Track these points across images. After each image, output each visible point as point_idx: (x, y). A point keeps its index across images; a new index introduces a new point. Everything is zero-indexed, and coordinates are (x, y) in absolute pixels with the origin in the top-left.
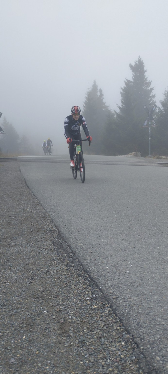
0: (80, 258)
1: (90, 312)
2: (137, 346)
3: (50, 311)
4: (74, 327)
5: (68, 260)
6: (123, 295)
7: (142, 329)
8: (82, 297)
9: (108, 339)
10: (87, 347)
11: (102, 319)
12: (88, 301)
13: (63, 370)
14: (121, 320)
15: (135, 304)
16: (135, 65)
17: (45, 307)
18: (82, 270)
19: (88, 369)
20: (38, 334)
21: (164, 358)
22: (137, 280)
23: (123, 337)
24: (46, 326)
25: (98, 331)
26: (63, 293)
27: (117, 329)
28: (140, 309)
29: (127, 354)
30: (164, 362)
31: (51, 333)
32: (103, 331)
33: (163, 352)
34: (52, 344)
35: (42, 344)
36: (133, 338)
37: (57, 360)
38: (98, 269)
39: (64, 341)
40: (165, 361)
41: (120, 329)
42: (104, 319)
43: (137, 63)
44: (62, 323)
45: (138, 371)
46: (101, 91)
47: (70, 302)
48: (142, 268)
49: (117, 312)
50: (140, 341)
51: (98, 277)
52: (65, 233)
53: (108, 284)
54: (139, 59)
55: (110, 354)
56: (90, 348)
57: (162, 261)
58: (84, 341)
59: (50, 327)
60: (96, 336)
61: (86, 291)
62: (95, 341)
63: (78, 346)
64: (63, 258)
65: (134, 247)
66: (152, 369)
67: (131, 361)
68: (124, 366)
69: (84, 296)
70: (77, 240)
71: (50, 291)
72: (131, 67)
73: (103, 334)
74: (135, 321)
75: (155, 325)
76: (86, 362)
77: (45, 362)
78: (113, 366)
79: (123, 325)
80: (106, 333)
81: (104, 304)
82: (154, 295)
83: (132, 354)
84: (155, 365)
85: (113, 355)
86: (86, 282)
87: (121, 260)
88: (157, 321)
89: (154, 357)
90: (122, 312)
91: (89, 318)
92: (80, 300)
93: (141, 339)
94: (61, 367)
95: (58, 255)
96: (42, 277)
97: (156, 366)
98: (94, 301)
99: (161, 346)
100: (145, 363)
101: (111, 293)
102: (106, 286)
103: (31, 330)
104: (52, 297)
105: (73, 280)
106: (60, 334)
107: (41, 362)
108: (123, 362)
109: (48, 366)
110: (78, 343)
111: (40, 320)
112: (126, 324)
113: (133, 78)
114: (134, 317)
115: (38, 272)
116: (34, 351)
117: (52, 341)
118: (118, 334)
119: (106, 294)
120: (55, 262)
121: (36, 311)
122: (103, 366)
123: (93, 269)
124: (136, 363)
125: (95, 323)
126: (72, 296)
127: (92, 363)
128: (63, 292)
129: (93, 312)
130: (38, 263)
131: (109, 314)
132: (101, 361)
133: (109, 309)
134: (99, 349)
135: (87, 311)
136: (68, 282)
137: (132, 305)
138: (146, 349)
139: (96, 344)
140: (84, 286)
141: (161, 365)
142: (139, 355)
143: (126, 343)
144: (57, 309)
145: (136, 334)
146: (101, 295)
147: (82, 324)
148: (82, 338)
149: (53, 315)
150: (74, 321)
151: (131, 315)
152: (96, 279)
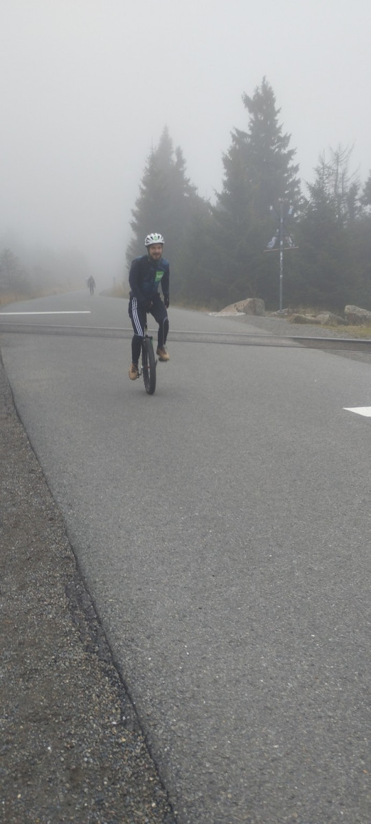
1: (114, 750)
2: (172, 810)
3: (57, 748)
4: (90, 777)
5: (90, 636)
6: (165, 719)
7: (181, 781)
8: (106, 721)
9: (135, 797)
10: (105, 811)
11: (130, 762)
12: (114, 729)
14: (156, 765)
15: (179, 736)
17: (50, 739)
20: (39, 789)
22: (191, 685)
23: (156, 795)
27: (149, 781)
31: (57, 788)
32: (130, 783)
34: (58, 807)
35: (45, 806)
36: (168, 796)
38: (135, 661)
41: (153, 781)
42: (133, 763)
44: (73, 770)
47: (87, 729)
48: (203, 658)
49: (153, 751)
50: (176, 802)
51: (133, 681)
53: (146, 695)
56: (110, 812)
58: (102, 800)
59: (56, 778)
60: (119, 792)
61: (113, 708)
63: (94, 810)
65: (201, 608)
69: (109, 718)
73: (128, 789)
74: (174, 768)
79: (158, 775)
80: (133, 787)
81: (136, 734)
87: (174, 641)
88: (205, 767)
90: (159, 753)
91: (112, 761)
92: (103, 727)
93: (178, 799)
98: (122, 728)
101: (148, 715)
102: (143, 700)
103: (29, 783)
105: (94, 684)
106: (69, 790)
110: (94, 804)
111: (41, 765)
112: (162, 772)
114: (175, 760)
116: (33, 818)
117: (58, 802)
118: (149, 789)
119: (142, 716)
121: (35, 747)
125: (120, 770)
126: (91, 717)
129: (119, 750)
131: (142, 755)
133: (142, 744)
134: (121, 814)
135: (111, 749)
137: (175, 738)
139: (118, 805)
140: (111, 697)
143: (157, 804)
144: (68, 743)
145: (173, 790)
146: (134, 717)
147: (101, 772)
148: (100, 795)
149: (62, 755)
150: (90, 766)
151: (171, 756)
152: (130, 685)
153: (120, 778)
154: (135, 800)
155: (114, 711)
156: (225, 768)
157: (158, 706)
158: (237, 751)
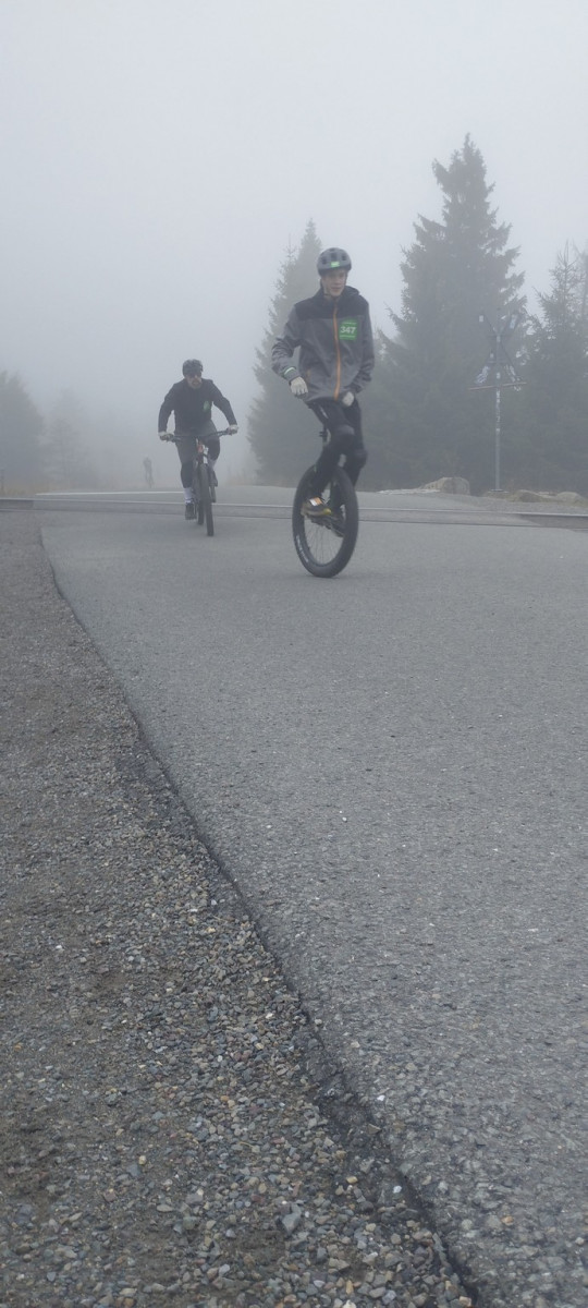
0: (190, 804)
1: (192, 944)
2: (308, 1020)
3: (74, 946)
4: (137, 983)
5: (156, 812)
6: (297, 897)
7: (330, 977)
8: (177, 908)
9: (230, 1006)
10: (165, 1028)
11: (222, 958)
12: (193, 917)
14: (277, 960)
15: (327, 919)
17: (61, 936)
18: (193, 837)
19: (158, 1081)
22: (351, 857)
23: (274, 1000)
24: (55, 983)
25: (206, 988)
27: (261, 984)
28: (338, 931)
29: (272, 1039)
30: (370, 1052)
31: (67, 999)
32: (220, 988)
33: (373, 1030)
34: (65, 1026)
35: (37, 1026)
36: (301, 1000)
37: (73, 1063)
38: (240, 830)
39: (102, 1017)
40: (374, 1050)
41: (269, 982)
42: (230, 960)
44: (103, 974)
45: (295, 1079)
47: (138, 920)
48: (375, 825)
49: (271, 940)
51: (236, 851)
52: (159, 733)
53: (260, 868)
55: (226, 1042)
56: (175, 1030)
58: (160, 1014)
59: (66, 985)
60: (196, 1002)
61: (192, 891)
62: (192, 1015)
63: (140, 1029)
64: (139, 805)
66: (333, 1072)
67: (280, 1057)
68: (259, 1069)
69: (183, 904)
70: (193, 753)
71: (84, 894)
73: (216, 997)
74: (315, 959)
75: (369, 967)
76: (154, 1065)
77: (37, 1069)
78: (230, 1069)
79: (279, 973)
80: (226, 993)
81: (237, 921)
82: (389, 894)
83: (289, 1039)
84: (344, 1060)
85: (235, 1044)
86: (196, 867)
87: (317, 806)
88: (381, 958)
89: (345, 1044)
90: (283, 940)
91: (186, 960)
92: (169, 916)
93: (323, 1002)
94: (82, 1078)
95: (127, 796)
96: (66, 859)
97: (346, 1063)
98: (209, 915)
99: (371, 1016)
100: (320, 1060)
101: (263, 893)
103: (9, 992)
104: (87, 910)
105: (159, 865)
106: (92, 1001)
107: (25, 1069)
108: (259, 1058)
109: (44, 1077)
110: (141, 1021)
111: (39, 969)
112: (288, 969)
114: (317, 949)
115: (56, 846)
116: (9, 1043)
117: (66, 1019)
118: (262, 996)
119: (250, 895)
120: (113, 818)
121: (31, 945)
122: (201, 1073)
123: (223, 832)
124: (294, 1061)
125: (201, 971)
126: (147, 905)
127: (173, 1065)
128: (123, 896)
129: (200, 943)
131: (248, 947)
132: (198, 1061)
133: (249, 933)
134: (199, 1034)
135: (185, 944)
136: (144, 870)
137: (318, 921)
138: (328, 1025)
139: (192, 1020)
140: (189, 879)
141: (361, 1059)
142: (307, 1038)
143: (278, 1013)
144: (97, 939)
145: (311, 990)
146: (234, 899)
147: (162, 976)
148: (156, 1007)
149: (82, 955)
150: (139, 967)
151: (309, 944)
152: (227, 859)
153: (199, 981)
154: (231, 1011)
155: (194, 895)
156: (425, 959)
157: (283, 881)
158: (450, 936)
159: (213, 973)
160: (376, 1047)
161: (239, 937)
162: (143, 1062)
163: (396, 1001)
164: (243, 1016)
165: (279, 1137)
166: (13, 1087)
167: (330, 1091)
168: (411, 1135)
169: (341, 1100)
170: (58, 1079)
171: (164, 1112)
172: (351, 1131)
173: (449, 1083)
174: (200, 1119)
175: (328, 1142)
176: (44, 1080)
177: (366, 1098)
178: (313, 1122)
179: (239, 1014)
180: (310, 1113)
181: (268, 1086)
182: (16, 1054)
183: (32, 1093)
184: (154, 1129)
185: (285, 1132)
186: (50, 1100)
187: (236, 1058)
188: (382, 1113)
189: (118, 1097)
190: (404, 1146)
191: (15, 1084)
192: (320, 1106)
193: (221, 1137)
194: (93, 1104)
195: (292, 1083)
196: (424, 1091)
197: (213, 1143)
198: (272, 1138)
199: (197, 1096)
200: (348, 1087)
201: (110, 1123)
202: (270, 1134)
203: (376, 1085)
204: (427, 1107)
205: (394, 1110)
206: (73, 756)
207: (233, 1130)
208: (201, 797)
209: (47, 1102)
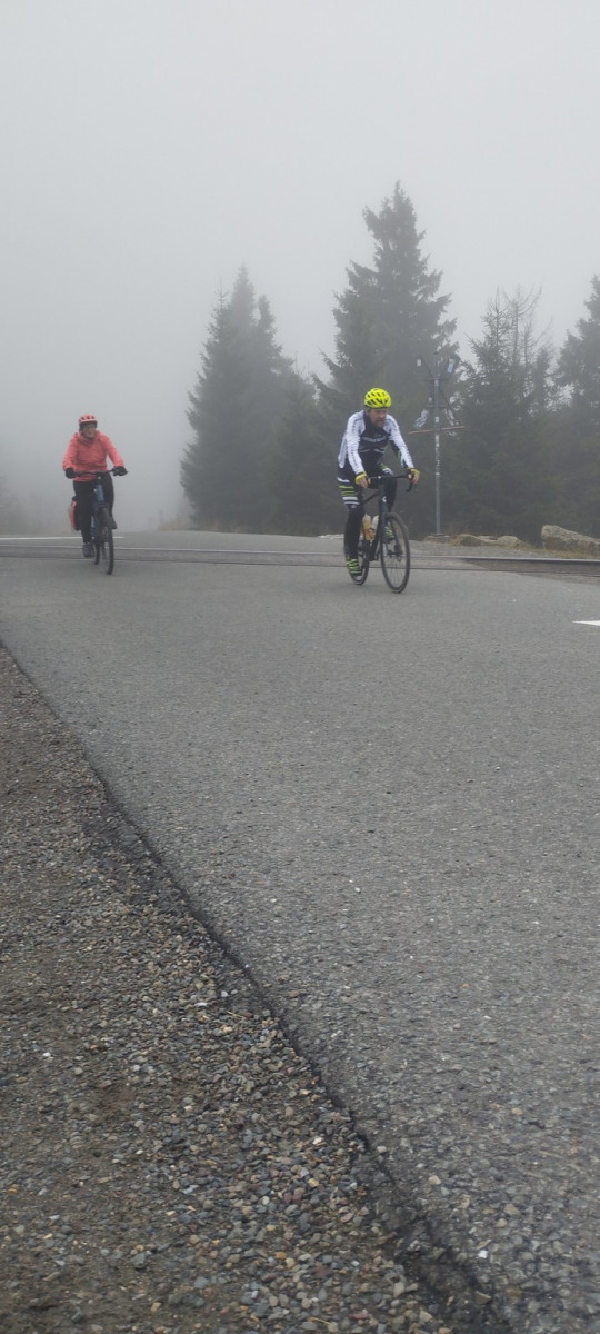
0: (178, 874)
1: (207, 1047)
2: (367, 1145)
3: (66, 1053)
4: (147, 1099)
5: (137, 884)
6: (323, 986)
8: (182, 1001)
9: (267, 1131)
10: (192, 1161)
11: (247, 1066)
12: (202, 1012)
13: (104, 1241)
14: (314, 1066)
15: (363, 1013)
16: (382, 214)
17: (47, 1040)
18: (187, 914)
19: (193, 1233)
20: (19, 1129)
21: (456, 1176)
22: (375, 935)
23: (320, 1120)
24: (48, 1103)
25: (234, 1105)
26: (115, 990)
27: (300, 1098)
28: (380, 1029)
29: (329, 1173)
30: (455, 1191)
31: (65, 1124)
32: (250, 1104)
33: (452, 1159)
34: (67, 1160)
35: (33, 1160)
36: (354, 1120)
37: (83, 1211)
38: (241, 905)
39: (112, 1147)
40: (458, 1187)
41: (308, 1095)
43: (392, 206)
45: (365, 1228)
46: (264, 306)
47: (137, 1017)
48: (393, 896)
49: (302, 1041)
50: (377, 1128)
51: (241, 933)
52: (128, 794)
53: (273, 952)
54: (396, 191)
55: (270, 1177)
57: (464, 871)
58: (182, 1141)
59: (61, 1105)
60: (223, 1122)
62: (221, 1141)
64: (117, 876)
65: (372, 832)
66: (413, 1218)
67: (341, 1197)
68: (317, 1214)
69: (188, 997)
70: (171, 815)
71: (69, 986)
72: (372, 221)
73: (248, 1117)
74: (360, 1065)
75: (428, 1074)
76: (185, 1211)
77: (41, 1218)
78: (281, 1215)
79: (319, 1083)
80: (259, 1111)
81: (257, 1017)
82: (430, 980)
83: (347, 1172)
84: (424, 1202)
85: (281, 1180)
86: (195, 950)
87: (323, 875)
88: (439, 1062)
89: (421, 1177)
90: (318, 1041)
91: (203, 1068)
92: (174, 1011)
93: (381, 1122)
94: (98, 1233)
95: (101, 866)
96: (41, 943)
97: (427, 1205)
98: (222, 1010)
99: (445, 1140)
100: (392, 1200)
101: (282, 982)
102: (267, 959)
104: (75, 1006)
105: (151, 948)
106: (97, 1126)
107: (24, 1220)
108: (315, 1200)
109: (51, 1232)
110: (160, 1150)
111: (26, 1084)
112: (330, 1079)
113: (376, 259)
114: (360, 1052)
115: (28, 927)
117: (67, 1150)
118: (303, 1112)
119: (267, 985)
120: (89, 893)
122: (245, 1221)
123: (223, 907)
124: (359, 1202)
126: (146, 998)
127: (208, 1210)
128: (116, 988)
129: (217, 1046)
130: (28, 896)
131: (275, 1051)
132: (238, 1203)
135: (198, 1046)
136: (135, 955)
137: (355, 1016)
138: (395, 1154)
139: (223, 1148)
140: (190, 965)
141: (446, 1200)
142: (371, 1174)
143: (328, 1138)
144: (91, 1043)
145: (365, 1106)
146: (249, 990)
147: (177, 1090)
148: (176, 1132)
149: (76, 1064)
150: (147, 1079)
151: (349, 1047)
152: (232, 940)
153: (223, 1095)
154: (269, 1135)
155: (199, 985)
156: (492, 1062)
157: (304, 967)
158: (513, 1032)
159: (239, 1085)
160: (462, 1184)
161: (262, 1038)
162: (171, 1207)
163: (471, 1118)
164: (285, 1142)
165: (358, 1310)
166: (13, 1246)
167: (414, 1245)
168: (533, 1306)
169: (430, 1256)
170: (68, 1234)
171: (208, 1276)
172: (451, 1299)
173: (563, 1231)
174: (255, 1285)
175: (425, 1316)
176: (50, 1235)
177: (464, 1255)
178: (399, 1288)
179: (279, 1138)
180: (393, 1274)
181: (333, 1238)
182: (12, 1199)
183: (38, 1255)
184: (199, 1302)
185: (365, 1301)
186: (61, 1263)
187: (288, 1198)
188: (489, 1275)
189: (148, 1257)
190: (528, 1323)
191: (14, 1241)
192: (404, 1264)
193: (286, 1312)
194: (116, 1268)
195: (363, 1234)
196: (536, 1244)
197: (278, 1320)
198: (352, 1311)
199: (247, 1253)
200: (436, 1238)
201: (141, 1294)
202: (347, 1305)
203: (472, 1236)
204: (544, 1266)
205: (503, 1271)
206: (35, 821)
207: (300, 1301)
208: (189, 867)
209: (58, 1266)
